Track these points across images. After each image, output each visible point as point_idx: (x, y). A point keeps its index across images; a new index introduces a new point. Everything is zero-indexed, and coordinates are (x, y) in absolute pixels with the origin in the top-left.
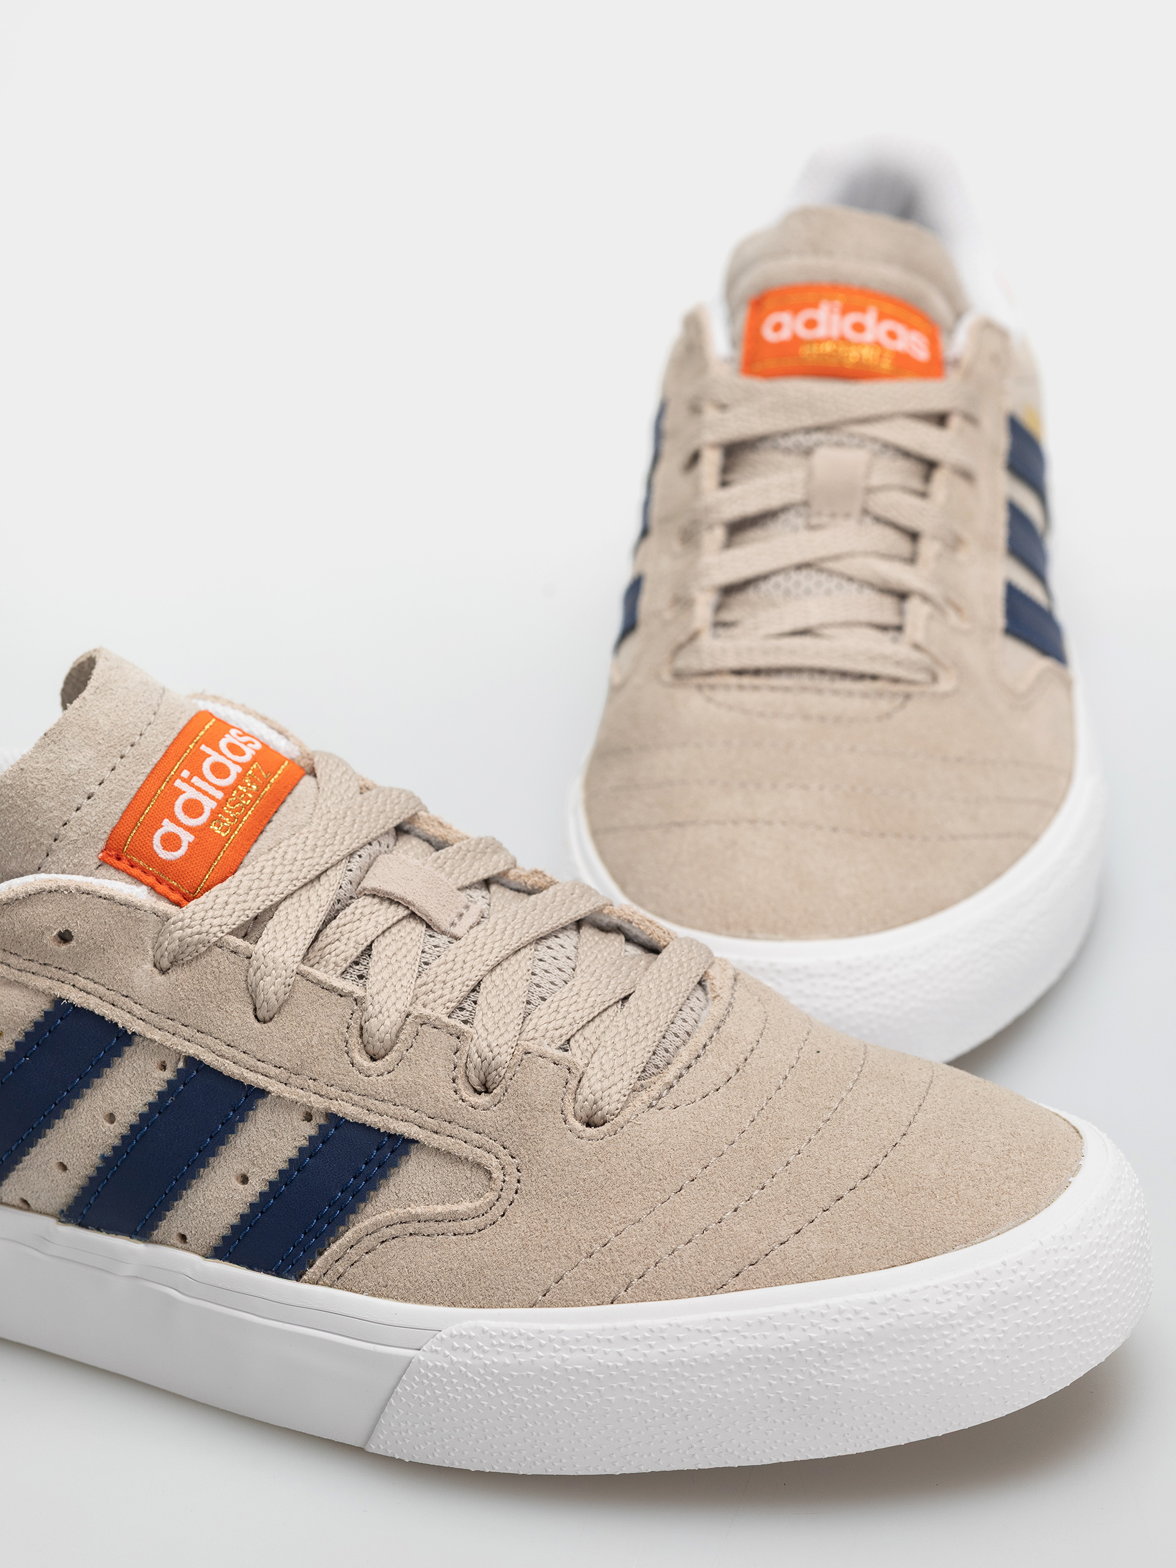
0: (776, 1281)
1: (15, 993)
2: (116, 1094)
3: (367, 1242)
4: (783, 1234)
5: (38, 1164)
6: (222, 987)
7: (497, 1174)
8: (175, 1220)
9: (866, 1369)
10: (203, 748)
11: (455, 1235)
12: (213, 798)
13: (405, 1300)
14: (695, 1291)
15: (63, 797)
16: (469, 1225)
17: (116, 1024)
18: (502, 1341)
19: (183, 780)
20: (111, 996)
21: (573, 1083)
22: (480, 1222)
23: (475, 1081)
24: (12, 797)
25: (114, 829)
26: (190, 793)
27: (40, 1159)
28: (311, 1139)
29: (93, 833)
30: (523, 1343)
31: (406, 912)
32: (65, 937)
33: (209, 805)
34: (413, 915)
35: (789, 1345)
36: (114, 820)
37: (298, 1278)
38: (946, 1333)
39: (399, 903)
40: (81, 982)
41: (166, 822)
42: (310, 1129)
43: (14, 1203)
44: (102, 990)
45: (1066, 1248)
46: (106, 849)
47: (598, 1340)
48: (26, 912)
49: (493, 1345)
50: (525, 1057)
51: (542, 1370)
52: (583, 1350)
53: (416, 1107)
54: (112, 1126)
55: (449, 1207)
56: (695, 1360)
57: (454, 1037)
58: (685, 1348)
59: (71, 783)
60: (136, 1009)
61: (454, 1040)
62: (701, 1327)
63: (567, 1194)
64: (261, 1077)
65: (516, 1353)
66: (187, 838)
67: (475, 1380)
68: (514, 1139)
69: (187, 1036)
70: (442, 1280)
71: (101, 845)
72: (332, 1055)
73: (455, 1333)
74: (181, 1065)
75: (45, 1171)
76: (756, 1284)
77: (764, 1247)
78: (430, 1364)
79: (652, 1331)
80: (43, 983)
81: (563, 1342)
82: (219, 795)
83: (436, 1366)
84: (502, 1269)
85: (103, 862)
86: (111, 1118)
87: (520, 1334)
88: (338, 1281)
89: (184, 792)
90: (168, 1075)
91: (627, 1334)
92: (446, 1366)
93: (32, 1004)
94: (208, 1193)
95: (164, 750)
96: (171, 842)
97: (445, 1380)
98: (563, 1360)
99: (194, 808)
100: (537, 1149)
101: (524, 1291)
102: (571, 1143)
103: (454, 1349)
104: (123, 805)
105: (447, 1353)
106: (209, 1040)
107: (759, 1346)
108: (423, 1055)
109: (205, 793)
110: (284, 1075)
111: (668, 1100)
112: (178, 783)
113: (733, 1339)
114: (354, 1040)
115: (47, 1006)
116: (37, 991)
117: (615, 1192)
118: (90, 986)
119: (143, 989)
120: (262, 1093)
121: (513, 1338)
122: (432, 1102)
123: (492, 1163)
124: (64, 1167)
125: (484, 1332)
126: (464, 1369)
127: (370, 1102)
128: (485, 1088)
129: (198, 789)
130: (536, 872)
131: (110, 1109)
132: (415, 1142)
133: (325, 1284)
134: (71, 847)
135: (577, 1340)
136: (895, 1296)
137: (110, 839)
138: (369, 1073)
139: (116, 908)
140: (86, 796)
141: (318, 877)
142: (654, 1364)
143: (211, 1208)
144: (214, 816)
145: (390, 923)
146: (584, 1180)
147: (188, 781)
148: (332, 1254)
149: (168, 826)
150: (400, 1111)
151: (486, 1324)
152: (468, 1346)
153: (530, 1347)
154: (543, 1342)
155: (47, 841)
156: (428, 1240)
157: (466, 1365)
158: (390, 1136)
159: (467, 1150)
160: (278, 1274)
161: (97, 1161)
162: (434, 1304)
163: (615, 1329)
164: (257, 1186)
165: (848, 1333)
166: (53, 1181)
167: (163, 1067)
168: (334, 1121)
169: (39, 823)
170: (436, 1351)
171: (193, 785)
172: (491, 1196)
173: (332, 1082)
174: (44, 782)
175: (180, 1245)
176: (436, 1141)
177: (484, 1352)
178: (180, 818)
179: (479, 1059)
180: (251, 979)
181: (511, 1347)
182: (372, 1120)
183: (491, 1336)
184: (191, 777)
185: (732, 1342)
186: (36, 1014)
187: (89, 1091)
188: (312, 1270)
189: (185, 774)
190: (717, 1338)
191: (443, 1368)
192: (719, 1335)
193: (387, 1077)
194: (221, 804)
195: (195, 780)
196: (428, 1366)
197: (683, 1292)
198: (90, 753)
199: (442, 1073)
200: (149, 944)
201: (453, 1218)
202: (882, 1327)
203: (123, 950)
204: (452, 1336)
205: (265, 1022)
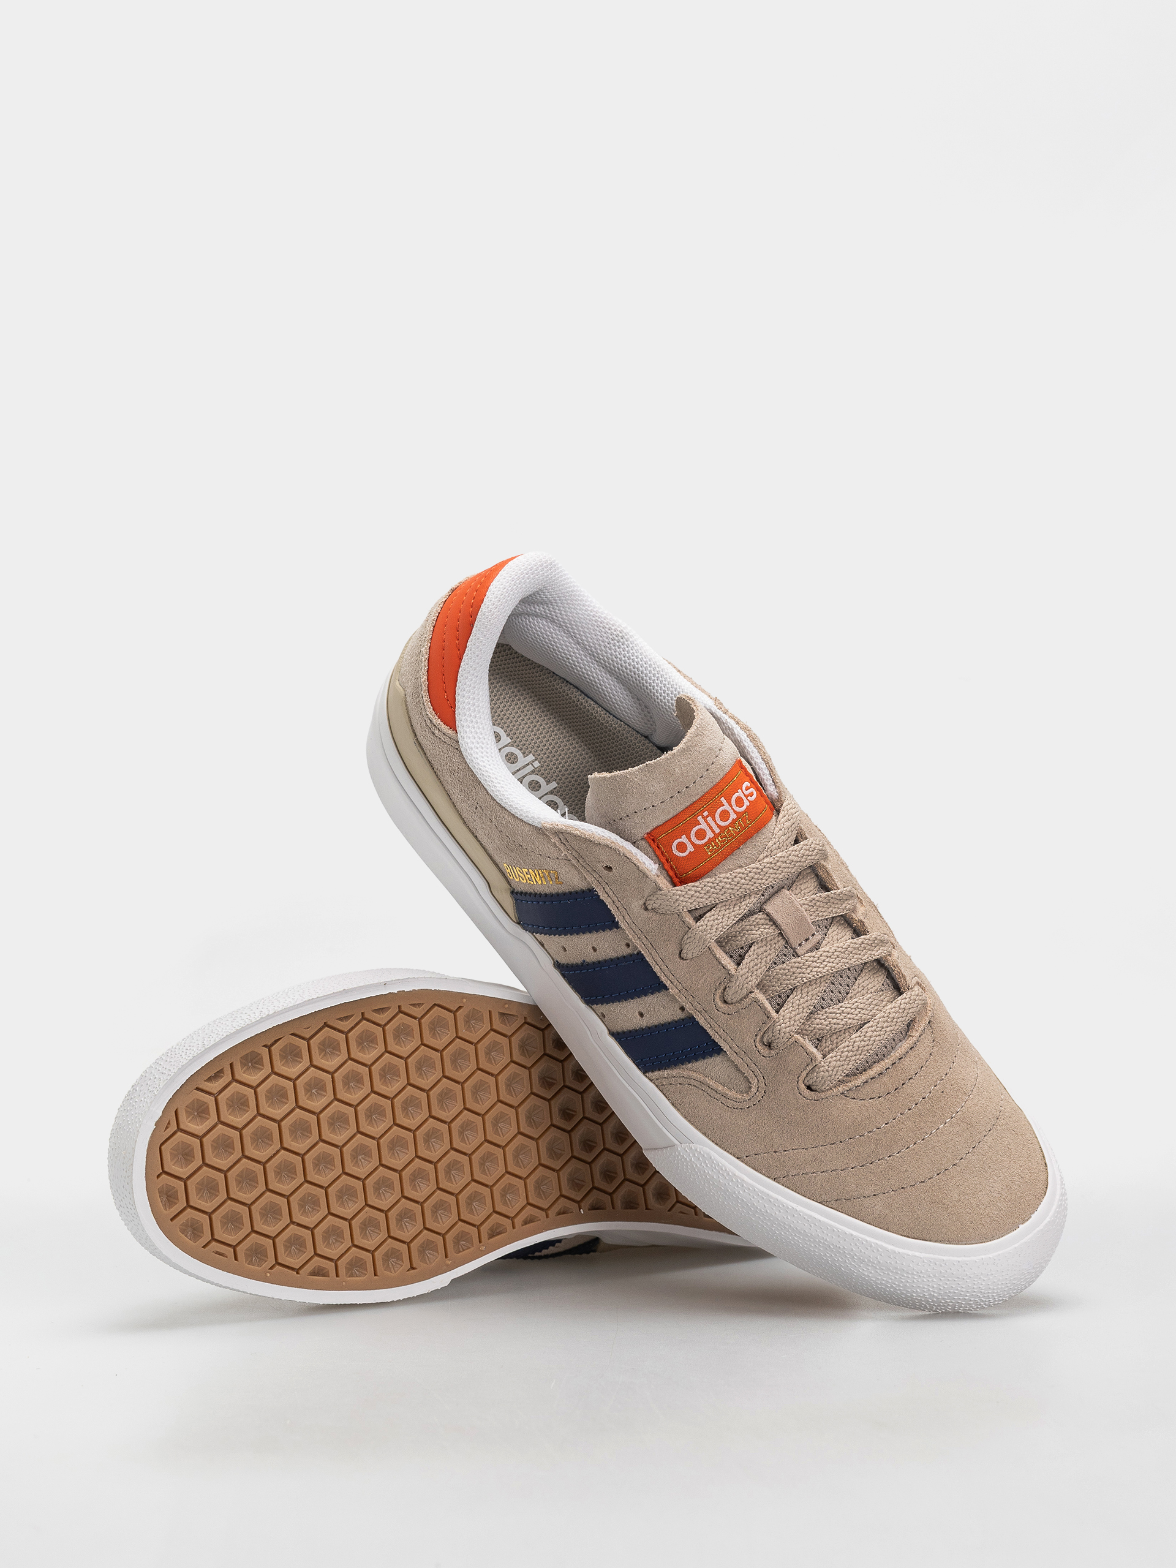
0: (852, 1213)
1: (574, 873)
2: (601, 943)
3: (682, 1080)
4: (867, 1193)
6: (670, 934)
7: (754, 1088)
8: (605, 1009)
9: (871, 1273)
10: (722, 799)
11: (721, 1103)
12: (713, 831)
13: (685, 1118)
14: (811, 1197)
15: (641, 800)
16: (730, 1103)
17: (615, 918)
19: (703, 817)
20: (618, 904)
21: (810, 1067)
22: (736, 1105)
23: (765, 1040)
25: (658, 827)
26: (703, 826)
27: (556, 939)
28: (678, 1020)
29: (647, 823)
30: (725, 1174)
31: (778, 932)
32: (608, 870)
33: (710, 835)
34: (781, 934)
36: (660, 824)
37: (644, 1073)
38: (916, 1277)
39: (777, 926)
40: (608, 889)
41: (684, 836)
42: (681, 1015)
44: (615, 899)
46: (649, 835)
48: (595, 849)
50: (794, 1043)
51: (728, 1190)
53: (732, 1036)
54: (594, 953)
55: (725, 1090)
56: (797, 1229)
57: (765, 1016)
60: (627, 917)
62: (806, 1217)
63: (780, 1117)
64: (669, 982)
66: (690, 849)
67: (697, 1173)
68: (770, 1077)
69: (643, 943)
70: (706, 1120)
72: (706, 992)
74: (634, 952)
75: (556, 944)
77: (855, 1194)
78: (698, 1150)
80: (589, 878)
82: (717, 831)
83: (684, 1157)
84: (734, 1133)
85: (645, 839)
86: (595, 950)
88: (661, 1087)
89: (701, 824)
90: (626, 952)
91: (772, 1200)
92: (688, 1160)
93: (580, 883)
94: (623, 1010)
95: (701, 794)
96: (682, 847)
97: (685, 1163)
98: (739, 1192)
99: (701, 834)
100: (778, 1088)
102: (796, 1092)
103: (694, 1155)
104: (668, 819)
105: (691, 1155)
106: (652, 951)
108: (748, 1016)
109: (711, 828)
110: (680, 987)
111: (852, 1094)
112: (700, 818)
114: (720, 991)
115: (585, 888)
116: (583, 878)
117: (802, 1129)
118: (611, 893)
119: (634, 910)
120: (666, 988)
121: (722, 1169)
122: (740, 1039)
123: (754, 1082)
124: (564, 950)
125: (711, 1158)
126: (694, 1167)
127: (713, 1021)
128: (769, 1047)
129: (708, 825)
131: (596, 946)
132: (723, 1051)
133: (654, 1084)
134: (632, 824)
135: (749, 1189)
137: (653, 830)
138: (719, 1008)
139: (638, 872)
140: (652, 805)
141: (745, 896)
142: (778, 1219)
143: (621, 1017)
144: (710, 841)
145: (768, 935)
146: (792, 1115)
147: (705, 818)
148: (664, 1074)
149: (684, 839)
150: (725, 1034)
151: (714, 1155)
152: (701, 1159)
154: (734, 1180)
156: (709, 1098)
157: (696, 1165)
158: (713, 1042)
159: (744, 1069)
160: (638, 1066)
161: (582, 961)
162: (696, 1128)
164: (645, 1022)
166: (558, 950)
167: (626, 947)
168: (691, 1019)
170: (686, 1151)
171: (706, 822)
172: (746, 1096)
173: (700, 1003)
174: (635, 789)
175: (599, 1018)
176: (733, 1057)
177: (707, 1166)
178: (692, 837)
179: (773, 1033)
180: (685, 939)
182: (710, 1031)
184: (707, 816)
186: (579, 888)
187: (590, 933)
188: (652, 1074)
189: (706, 813)
191: (686, 1160)
192: (812, 1225)
193: (726, 1016)
194: (716, 836)
195: (709, 819)
196: (680, 1153)
197: (807, 1195)
198: (663, 785)
199: (751, 1029)
200: (646, 894)
201: (724, 1096)
203: (633, 888)
205: (681, 959)
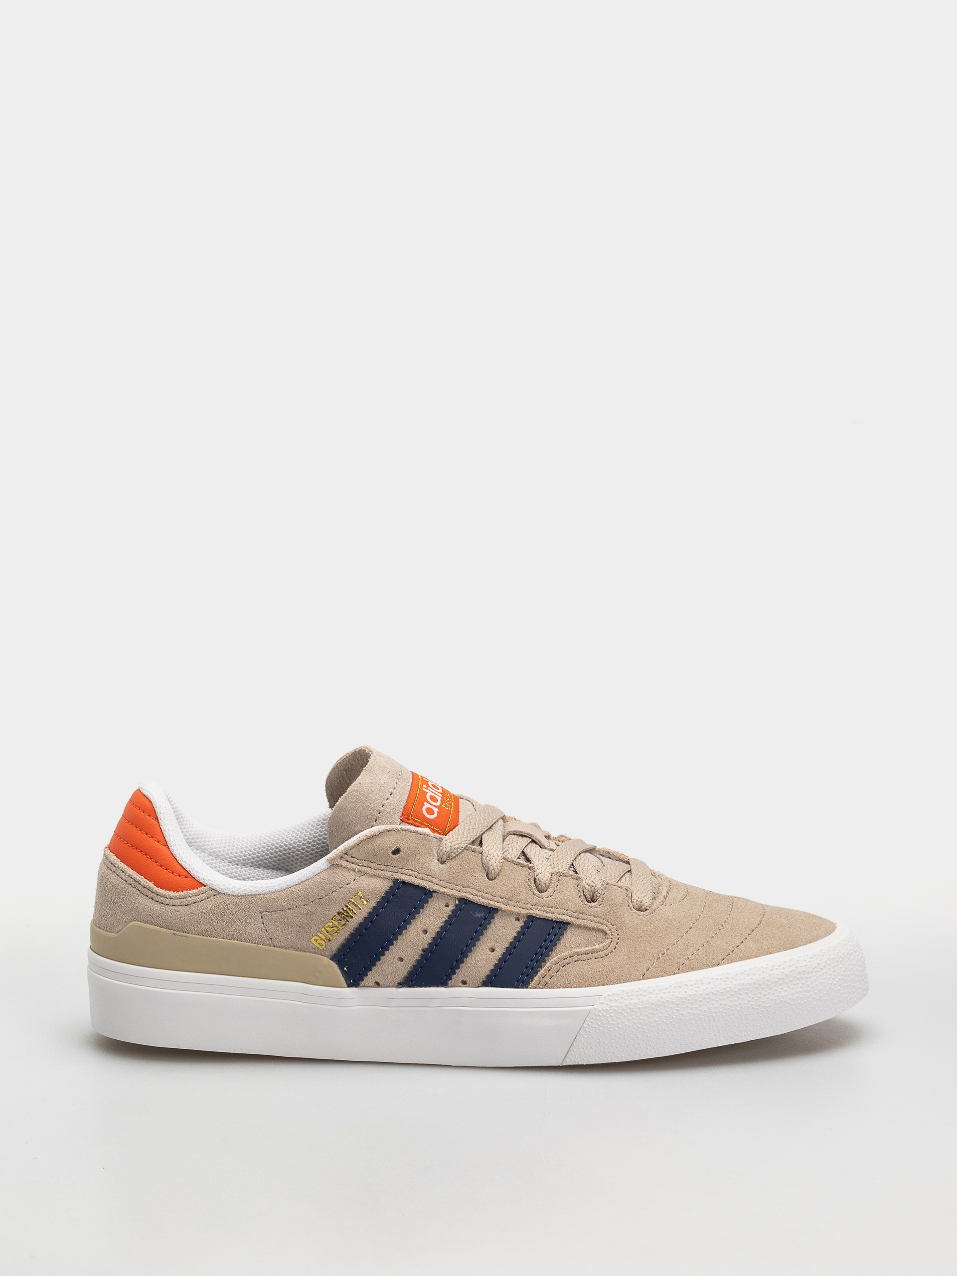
0: (741, 959)
1: (374, 880)
2: (427, 920)
3: (556, 967)
4: (737, 944)
5: (389, 959)
6: (471, 866)
7: (608, 932)
8: (461, 973)
11: (596, 959)
13: (581, 986)
14: (707, 967)
15: (381, 794)
16: (602, 953)
17: (425, 888)
18: (632, 994)
20: (421, 875)
21: (629, 895)
22: (606, 952)
23: (589, 896)
24: (358, 796)
25: (404, 808)
26: (430, 793)
27: (390, 957)
28: (522, 927)
29: (396, 809)
30: (642, 993)
31: (531, 840)
32: (396, 852)
33: (439, 798)
34: (533, 841)
35: (755, 981)
36: (404, 803)
37: (527, 988)
39: (526, 836)
40: (406, 871)
41: (425, 803)
42: (520, 924)
43: (372, 985)
44: (416, 873)
45: (848, 944)
46: (403, 815)
47: (675, 987)
48: (379, 841)
49: (629, 996)
50: (607, 886)
52: (669, 992)
53: (567, 908)
54: (426, 935)
55: (590, 948)
57: (575, 880)
58: (713, 986)
59: (383, 788)
60: (433, 879)
61: (575, 881)
63: (641, 937)
64: (496, 903)
65: (640, 998)
67: (622, 1013)
68: (612, 918)
69: (459, 889)
70: (596, 976)
71: (400, 814)
72: (525, 892)
73: (610, 994)
74: (457, 902)
75: (392, 963)
76: (732, 961)
77: (730, 948)
78: (600, 1009)
79: (697, 981)
80: (388, 874)
81: (660, 990)
83: (603, 1009)
84: (622, 968)
85: (402, 821)
86: (425, 932)
87: (640, 990)
88: (546, 986)
89: (428, 793)
90: (451, 907)
92: (608, 1009)
93: (383, 884)
94: (477, 958)
96: (430, 811)
97: (607, 1015)
98: (662, 998)
99: (433, 799)
100: (623, 920)
101: (634, 975)
102: (637, 917)
103: (611, 1000)
104: (406, 796)
105: (608, 1003)
106: (470, 890)
107: (743, 983)
108: (564, 888)
109: (435, 794)
110: (505, 901)
111: (667, 902)
112: (423, 790)
113: (732, 981)
114: (533, 885)
115: (391, 884)
116: (385, 878)
117: (661, 934)
118: (411, 872)
119: (435, 871)
120: (498, 909)
121: (637, 992)
122: (573, 906)
123: (604, 927)
124: (401, 960)
125: (623, 991)
126: (616, 1009)
127: (546, 908)
128: (593, 900)
129: (432, 792)
130: (562, 836)
131: (424, 927)
132: (568, 923)
133: (540, 988)
134: (388, 815)
135: (666, 988)
136: (793, 959)
137: (403, 811)
138: (542, 897)
139: (419, 836)
140: (390, 793)
141: (491, 828)
142: (701, 994)
143: (479, 964)
144: (442, 802)
145: (526, 844)
146: (647, 931)
147: (427, 789)
148: (541, 975)
149: (426, 805)
150: (560, 910)
151: (623, 988)
152: (617, 998)
153: (645, 994)
155: (376, 814)
156: (585, 962)
157: (617, 1007)
158: (557, 922)
159: (593, 925)
160: (517, 988)
161: (420, 952)
162: (594, 986)
163: (681, 982)
164: (499, 952)
165: (778, 975)
166: (396, 967)
167: (447, 906)
168: (531, 919)
169: (372, 806)
170: (603, 1003)
171: (430, 791)
172: (608, 941)
173: (527, 902)
174: (371, 788)
175: (462, 986)
176: (579, 922)
177: (625, 999)
178: (430, 802)
179: (590, 887)
180: (484, 862)
181: (637, 995)
182: (549, 916)
183: (627, 993)
185: (731, 982)
186: (386, 888)
187: (414, 920)
188: (533, 983)
189: (425, 786)
190: (725, 981)
191: (607, 1010)
192: (725, 980)
193: (550, 898)
194: (442, 798)
196: (599, 1010)
197: (703, 967)
199: (574, 894)
200: (435, 852)
201: (593, 952)
202: (791, 971)
203: (424, 855)
204: (609, 995)
205: (492, 880)
